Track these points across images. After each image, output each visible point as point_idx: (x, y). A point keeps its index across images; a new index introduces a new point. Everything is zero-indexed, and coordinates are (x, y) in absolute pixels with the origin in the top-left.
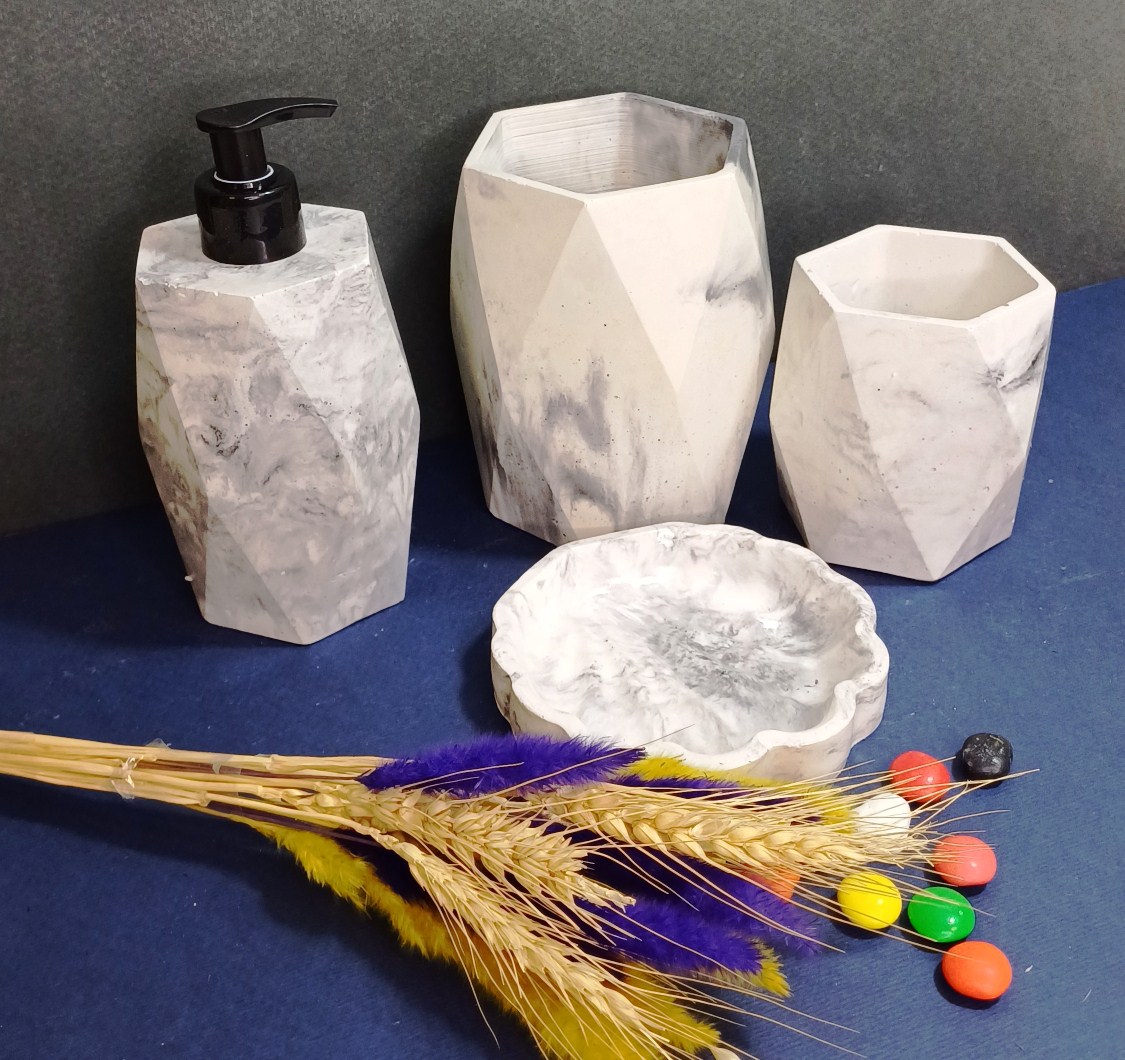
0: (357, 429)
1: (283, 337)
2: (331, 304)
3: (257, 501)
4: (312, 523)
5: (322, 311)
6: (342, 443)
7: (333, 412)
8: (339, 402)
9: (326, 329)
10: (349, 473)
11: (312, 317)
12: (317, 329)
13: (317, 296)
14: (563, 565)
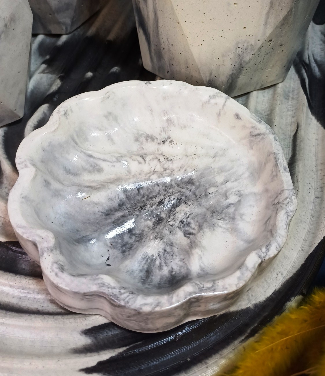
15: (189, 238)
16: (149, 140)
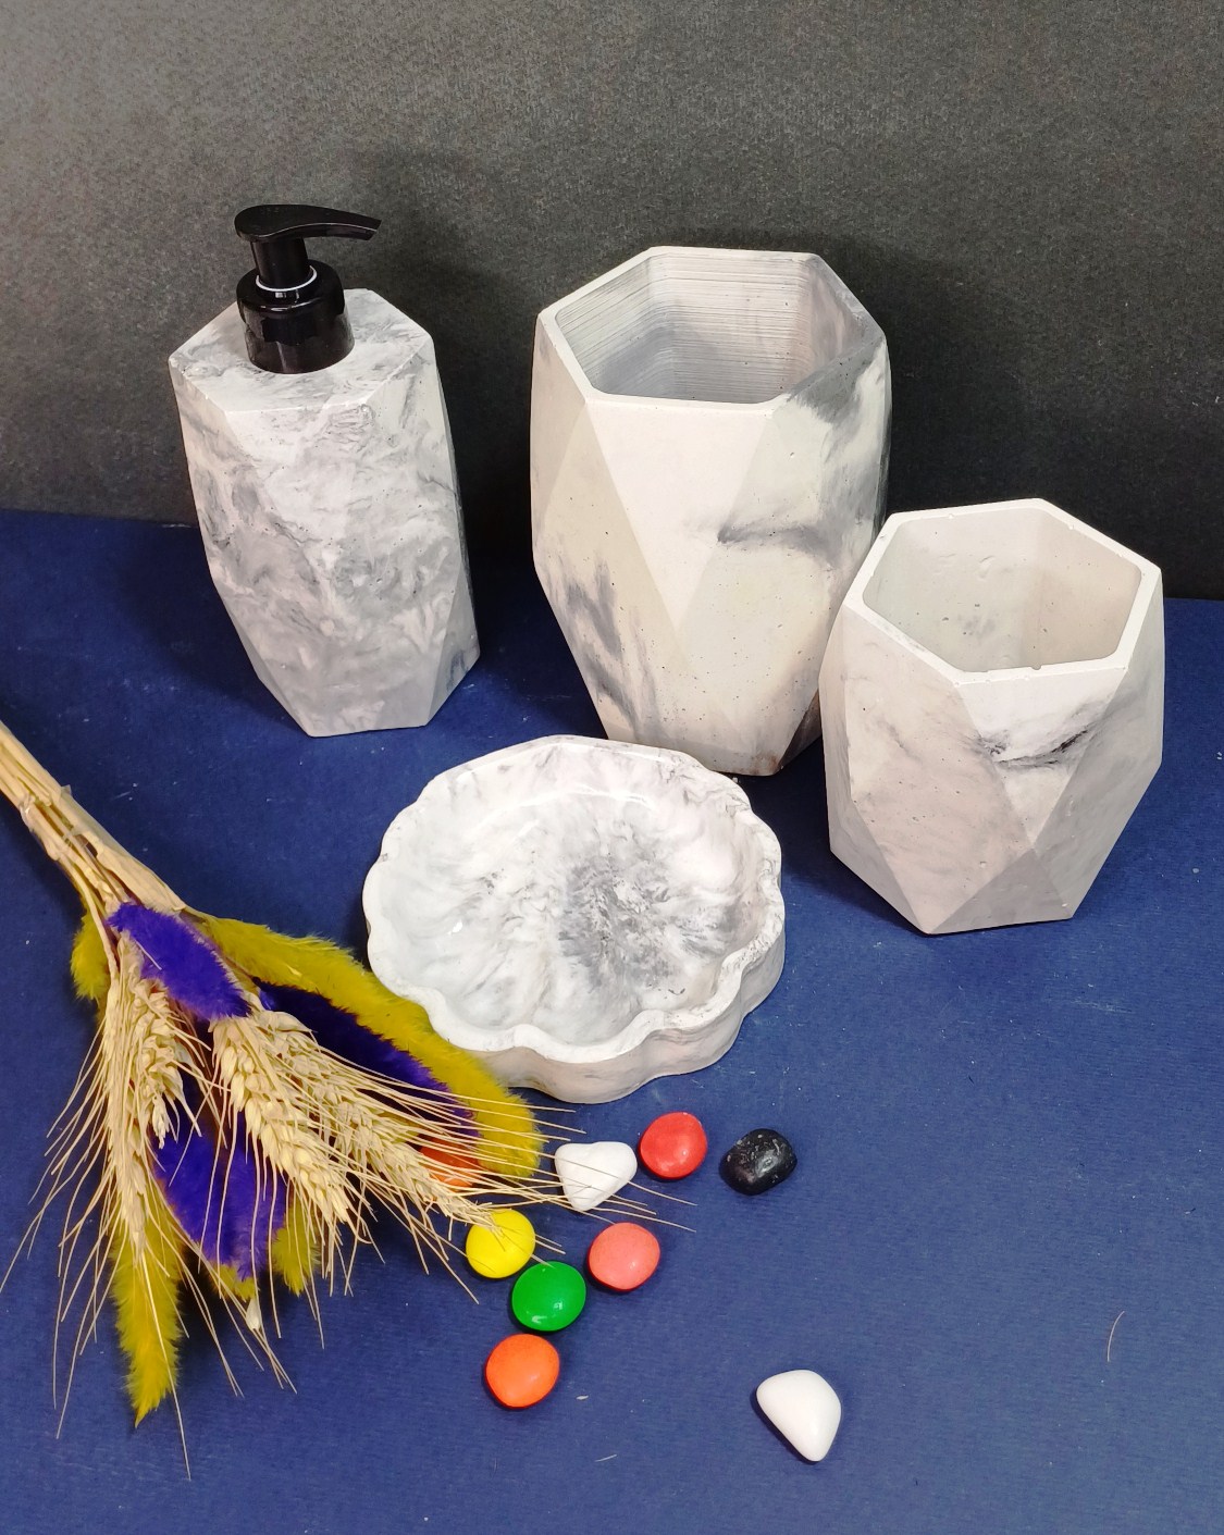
0: (338, 561)
1: (257, 457)
2: (315, 436)
3: (250, 596)
4: (300, 632)
5: (304, 440)
6: (319, 570)
7: (310, 539)
8: (316, 531)
9: (307, 457)
10: (326, 599)
11: (292, 444)
12: (297, 456)
13: (299, 425)
14: (544, 756)
15: (669, 898)
16: (477, 904)
